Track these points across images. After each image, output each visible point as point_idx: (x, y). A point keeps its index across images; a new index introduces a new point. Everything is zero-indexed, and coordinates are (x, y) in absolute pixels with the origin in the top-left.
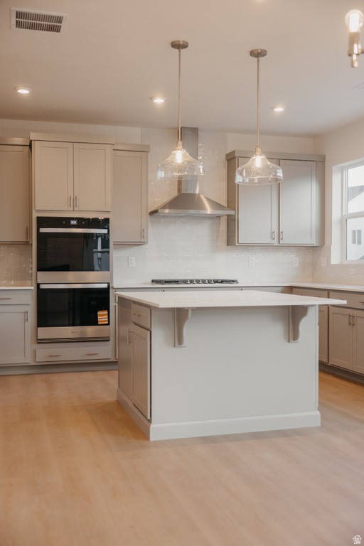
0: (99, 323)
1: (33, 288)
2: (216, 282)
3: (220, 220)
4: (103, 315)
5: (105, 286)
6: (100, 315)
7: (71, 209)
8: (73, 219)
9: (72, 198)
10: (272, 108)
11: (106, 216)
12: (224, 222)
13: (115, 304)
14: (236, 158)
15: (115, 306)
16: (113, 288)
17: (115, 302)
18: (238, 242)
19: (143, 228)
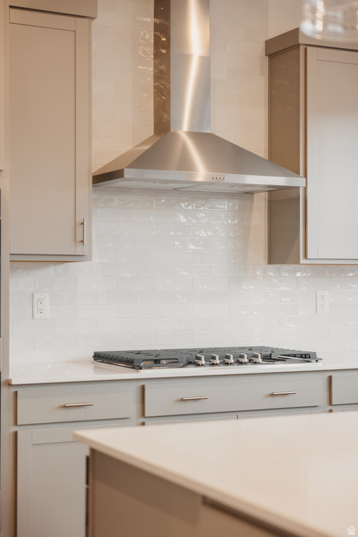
2: (268, 358)
3: (252, 200)
12: (260, 206)
13: (15, 429)
14: (302, 48)
15: (16, 434)
16: (9, 384)
17: (16, 423)
18: (306, 256)
19: (79, 220)
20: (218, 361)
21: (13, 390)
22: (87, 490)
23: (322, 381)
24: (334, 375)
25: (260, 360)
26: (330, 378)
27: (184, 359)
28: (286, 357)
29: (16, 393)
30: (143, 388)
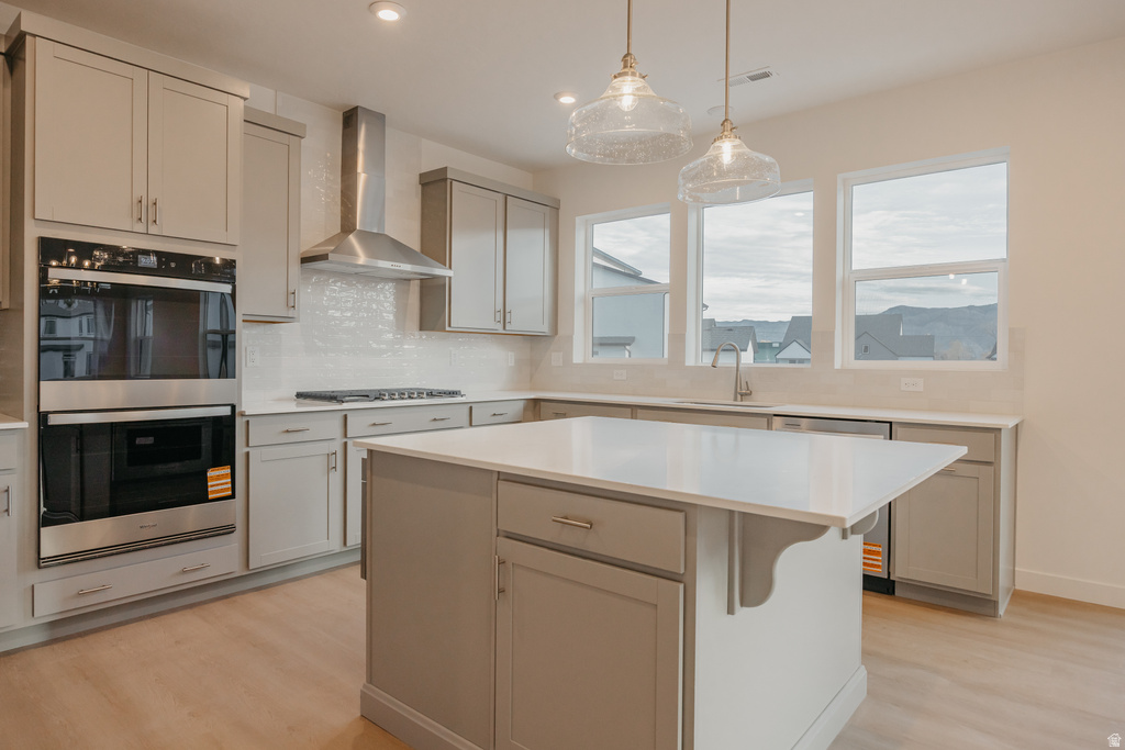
0: (211, 496)
1: (25, 425)
2: (431, 394)
4: (219, 477)
5: (226, 411)
6: (213, 479)
7: (140, 228)
8: (146, 253)
9: (144, 202)
10: (556, 96)
11: (229, 255)
12: (415, 287)
13: (247, 449)
14: (449, 181)
15: (248, 454)
16: (243, 415)
17: (248, 445)
18: (450, 326)
19: (291, 290)
20: (397, 396)
21: (245, 419)
22: (364, 485)
23: (465, 409)
24: (473, 405)
25: (425, 396)
26: (471, 408)
27: (372, 396)
28: (441, 394)
29: (248, 422)
30: (346, 416)
